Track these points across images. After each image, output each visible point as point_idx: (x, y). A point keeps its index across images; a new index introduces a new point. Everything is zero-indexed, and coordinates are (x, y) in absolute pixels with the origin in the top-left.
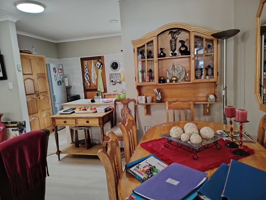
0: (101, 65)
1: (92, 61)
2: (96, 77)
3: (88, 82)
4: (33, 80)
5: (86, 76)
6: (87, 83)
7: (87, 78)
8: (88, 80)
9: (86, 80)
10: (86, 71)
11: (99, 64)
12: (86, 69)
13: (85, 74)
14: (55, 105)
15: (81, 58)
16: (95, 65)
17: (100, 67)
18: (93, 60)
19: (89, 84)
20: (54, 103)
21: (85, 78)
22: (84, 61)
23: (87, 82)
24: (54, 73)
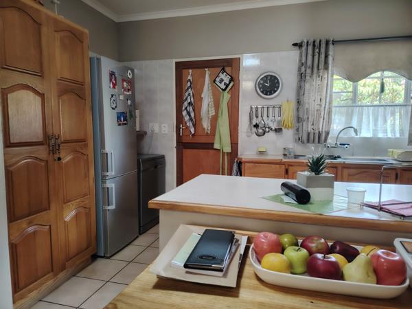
0: (230, 82)
1: (207, 69)
2: (212, 113)
3: (190, 124)
4: (42, 95)
5: (186, 108)
6: (187, 128)
7: (189, 113)
8: (191, 119)
9: (187, 118)
10: (189, 95)
11: (227, 80)
12: (190, 90)
13: (186, 104)
14: (105, 183)
15: (176, 63)
16: (214, 81)
17: (227, 86)
18: (208, 67)
19: (192, 130)
20: (104, 177)
21: (184, 113)
22: (184, 71)
23: (188, 124)
24: (111, 86)
